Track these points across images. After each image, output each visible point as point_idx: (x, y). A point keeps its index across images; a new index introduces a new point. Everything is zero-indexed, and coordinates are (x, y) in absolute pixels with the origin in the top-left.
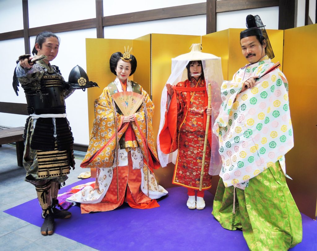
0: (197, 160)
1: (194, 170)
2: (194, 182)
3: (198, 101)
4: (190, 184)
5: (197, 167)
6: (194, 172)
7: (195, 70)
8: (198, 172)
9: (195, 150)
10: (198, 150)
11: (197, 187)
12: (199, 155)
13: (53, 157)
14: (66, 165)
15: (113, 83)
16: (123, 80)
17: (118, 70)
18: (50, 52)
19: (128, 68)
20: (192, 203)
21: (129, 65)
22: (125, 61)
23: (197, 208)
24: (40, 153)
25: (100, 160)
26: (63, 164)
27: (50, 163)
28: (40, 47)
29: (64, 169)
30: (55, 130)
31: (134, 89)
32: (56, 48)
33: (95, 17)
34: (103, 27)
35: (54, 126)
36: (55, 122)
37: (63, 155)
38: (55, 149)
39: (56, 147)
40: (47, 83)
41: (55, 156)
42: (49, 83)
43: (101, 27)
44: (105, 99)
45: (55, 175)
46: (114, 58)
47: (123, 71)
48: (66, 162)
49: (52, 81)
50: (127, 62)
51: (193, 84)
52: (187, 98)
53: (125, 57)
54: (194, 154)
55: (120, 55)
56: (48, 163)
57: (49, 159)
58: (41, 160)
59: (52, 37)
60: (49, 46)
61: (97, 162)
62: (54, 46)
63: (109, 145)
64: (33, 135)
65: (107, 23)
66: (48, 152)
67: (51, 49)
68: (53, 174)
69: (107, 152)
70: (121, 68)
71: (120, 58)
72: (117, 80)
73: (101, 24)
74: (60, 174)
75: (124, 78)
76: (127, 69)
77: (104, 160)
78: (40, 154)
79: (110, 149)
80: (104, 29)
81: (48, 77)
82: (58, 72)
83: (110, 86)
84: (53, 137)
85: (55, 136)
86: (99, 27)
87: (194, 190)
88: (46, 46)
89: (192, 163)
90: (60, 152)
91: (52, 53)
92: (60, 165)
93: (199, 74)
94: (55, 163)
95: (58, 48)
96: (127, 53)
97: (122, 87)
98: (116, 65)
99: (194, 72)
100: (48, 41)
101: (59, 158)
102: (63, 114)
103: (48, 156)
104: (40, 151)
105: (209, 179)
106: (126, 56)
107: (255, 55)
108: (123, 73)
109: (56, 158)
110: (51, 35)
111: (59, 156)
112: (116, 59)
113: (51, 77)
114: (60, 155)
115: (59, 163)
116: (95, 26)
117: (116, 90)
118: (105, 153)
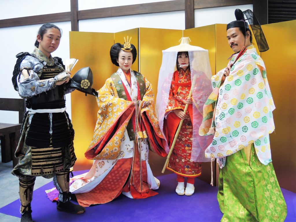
0: (185, 147)
1: (182, 157)
2: (183, 169)
3: (185, 91)
4: (179, 171)
5: (185, 154)
6: (183, 159)
7: (183, 60)
8: (187, 159)
9: (184, 137)
10: (186, 138)
11: (186, 174)
12: (187, 143)
13: (47, 154)
14: (60, 162)
15: (116, 74)
16: (126, 70)
17: (120, 61)
18: (51, 43)
19: (130, 57)
20: (181, 189)
21: (131, 54)
22: (126, 52)
23: (185, 194)
24: (35, 149)
25: (108, 151)
26: (57, 162)
27: (44, 160)
28: (41, 38)
29: (58, 166)
30: (51, 126)
31: (138, 78)
32: (57, 39)
33: (70, 11)
34: (78, 21)
35: (50, 121)
36: (51, 117)
37: (58, 152)
38: (51, 146)
39: (51, 144)
40: (45, 77)
41: (50, 153)
42: (47, 77)
43: (76, 21)
44: (107, 90)
45: (48, 173)
46: (115, 49)
47: (126, 61)
48: (60, 159)
49: (51, 74)
50: (128, 52)
51: (181, 75)
52: (175, 88)
53: (126, 48)
54: (183, 141)
55: (120, 46)
56: (42, 160)
57: (43, 156)
58: (35, 157)
59: (54, 28)
60: (50, 37)
61: (105, 153)
62: (55, 38)
63: (117, 134)
64: (28, 131)
65: (83, 17)
66: (43, 149)
67: (52, 40)
68: (46, 172)
69: (115, 142)
70: (123, 59)
71: (121, 49)
72: (120, 71)
73: (76, 18)
74: (53, 172)
75: (127, 69)
76: (129, 59)
77: (113, 151)
78: (35, 151)
79: (118, 138)
80: (78, 22)
81: (46, 70)
82: (59, 65)
83: (114, 78)
84: (49, 133)
85: (51, 132)
86: (74, 20)
87: (183, 176)
88: (48, 37)
89: (180, 150)
90: (55, 149)
91: (53, 44)
92: (54, 162)
93: (187, 65)
94: (49, 161)
95: (59, 40)
96: (127, 43)
97: (126, 77)
98: (117, 57)
99: (182, 63)
100: (49, 32)
101: (53, 155)
102: (61, 108)
103: (43, 153)
104: (34, 147)
105: (197, 166)
106: (126, 46)
107: (237, 45)
108: (126, 64)
109: (50, 155)
110: (53, 27)
111: (53, 154)
112: (116, 51)
113: (50, 70)
114: (55, 152)
115: (53, 160)
116: (69, 19)
117: (120, 81)
118: (113, 143)
